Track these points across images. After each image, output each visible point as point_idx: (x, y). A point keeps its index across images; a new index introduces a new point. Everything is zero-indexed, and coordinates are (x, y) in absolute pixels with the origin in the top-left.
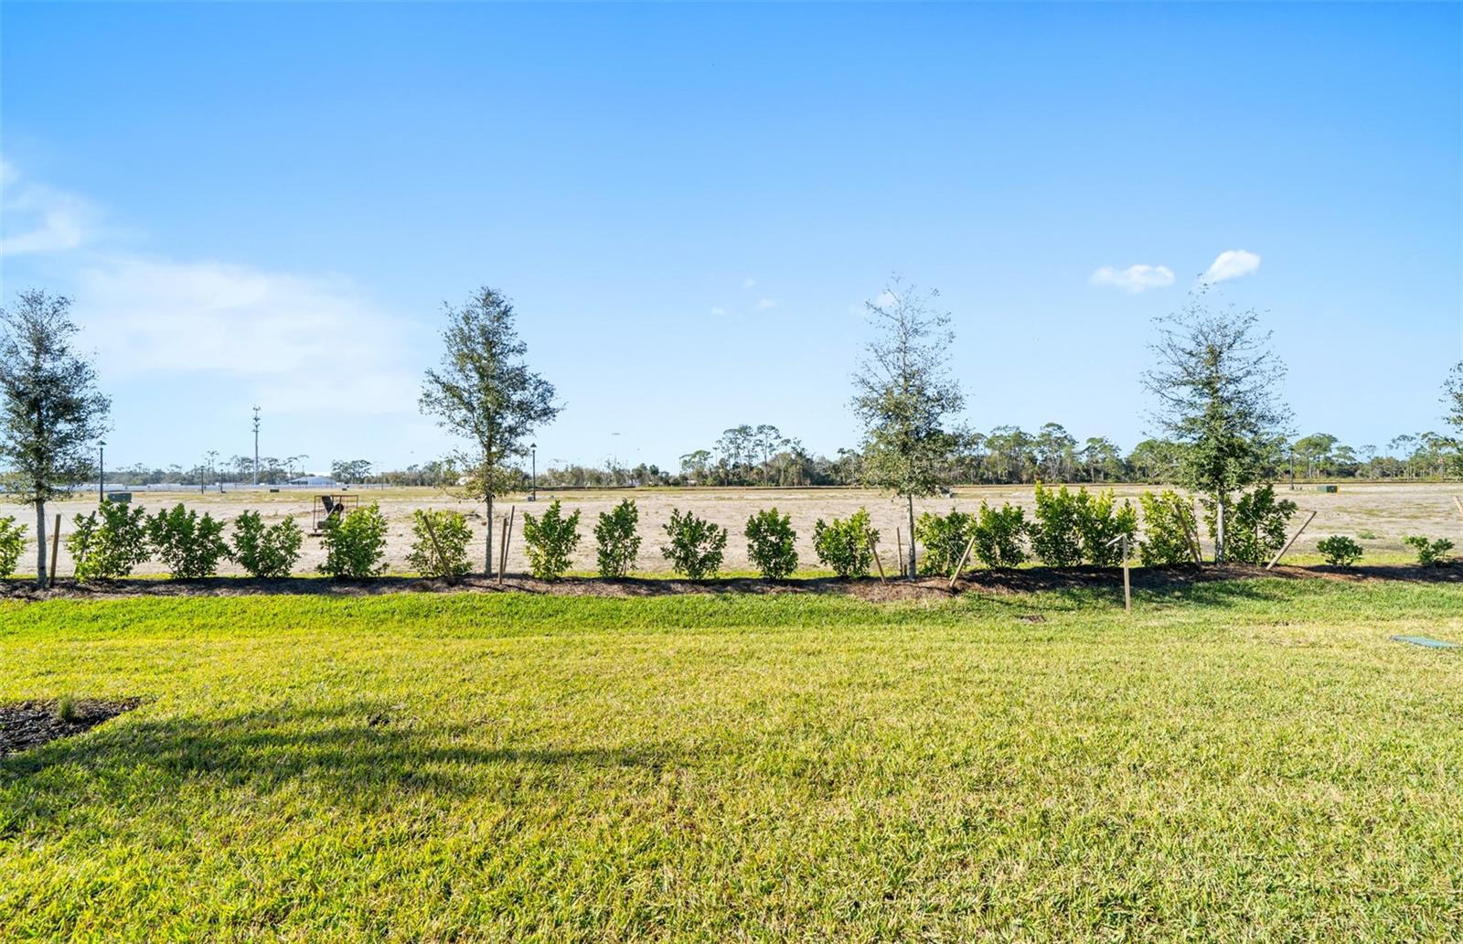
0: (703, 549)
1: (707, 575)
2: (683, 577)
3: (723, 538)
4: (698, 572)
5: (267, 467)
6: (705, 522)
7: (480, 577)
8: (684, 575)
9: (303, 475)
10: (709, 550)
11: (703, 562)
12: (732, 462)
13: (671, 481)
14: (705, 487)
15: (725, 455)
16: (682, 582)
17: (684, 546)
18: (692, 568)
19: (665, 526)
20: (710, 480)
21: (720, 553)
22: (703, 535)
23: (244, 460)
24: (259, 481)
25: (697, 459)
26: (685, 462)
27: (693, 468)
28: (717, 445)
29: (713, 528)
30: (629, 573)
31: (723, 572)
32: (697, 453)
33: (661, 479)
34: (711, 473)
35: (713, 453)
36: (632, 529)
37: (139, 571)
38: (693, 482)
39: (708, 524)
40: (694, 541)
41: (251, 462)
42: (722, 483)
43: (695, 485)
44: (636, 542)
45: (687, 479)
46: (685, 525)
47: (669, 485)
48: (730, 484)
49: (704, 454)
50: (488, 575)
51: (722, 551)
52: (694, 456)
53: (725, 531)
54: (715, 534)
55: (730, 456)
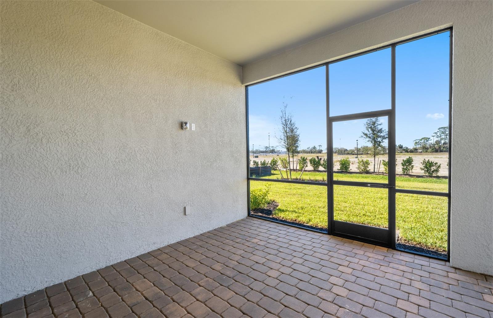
0: (433, 168)
1: (434, 175)
2: (426, 175)
3: (439, 166)
4: (432, 174)
5: (272, 149)
6: (434, 162)
7: (373, 172)
8: (427, 174)
9: (279, 151)
10: (435, 169)
11: (433, 171)
12: (443, 142)
13: (409, 151)
14: (427, 153)
15: (439, 139)
16: (427, 176)
17: (427, 168)
18: (429, 173)
19: (421, 163)
20: (430, 150)
21: (439, 170)
22: (433, 165)
23: (266, 147)
24: (270, 153)
25: (422, 141)
26: (416, 143)
27: (421, 145)
28: (434, 135)
29: (436, 163)
30: (410, 174)
31: (440, 174)
32: (423, 139)
33: (404, 150)
34: (431, 147)
35: (432, 138)
36: (412, 163)
37: (307, 169)
38: (420, 151)
39: (435, 162)
40: (430, 166)
41: (268, 147)
42: (436, 151)
43: (421, 152)
44: (413, 167)
45: (417, 150)
46: (428, 163)
47: (408, 152)
48: (441, 151)
49: (427, 139)
50: (374, 172)
51: (439, 169)
52: (421, 140)
53: (440, 164)
54: (437, 165)
55: (441, 139)
